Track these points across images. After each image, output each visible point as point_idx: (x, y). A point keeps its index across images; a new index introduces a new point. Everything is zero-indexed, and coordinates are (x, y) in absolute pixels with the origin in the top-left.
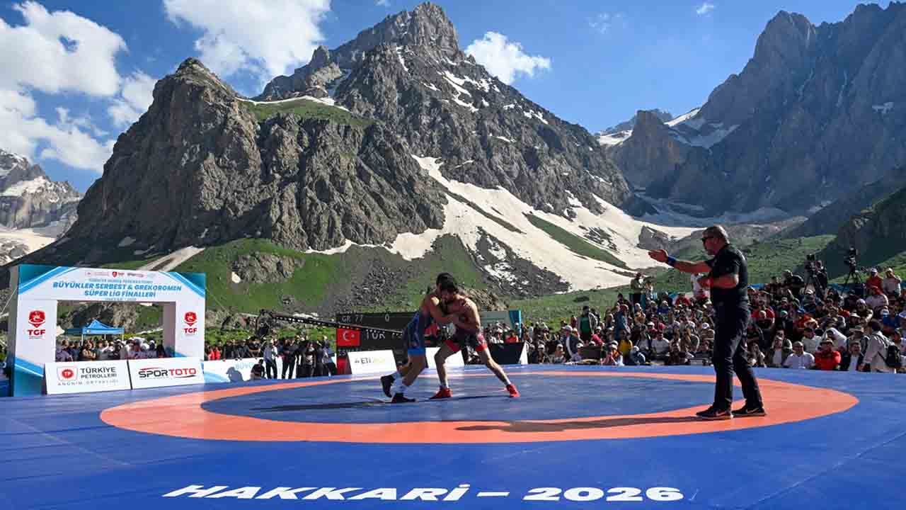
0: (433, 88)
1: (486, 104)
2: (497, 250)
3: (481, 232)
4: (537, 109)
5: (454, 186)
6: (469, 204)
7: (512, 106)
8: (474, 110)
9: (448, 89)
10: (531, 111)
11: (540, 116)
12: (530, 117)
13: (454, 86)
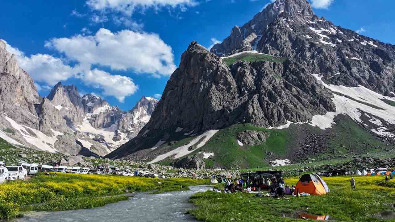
0: (308, 37)
1: (340, 41)
2: (374, 120)
3: (360, 111)
4: (368, 39)
5: (332, 88)
6: (346, 96)
7: (352, 40)
8: (334, 45)
9: (316, 37)
10: (365, 41)
11: (371, 43)
12: (365, 44)
13: (319, 34)
